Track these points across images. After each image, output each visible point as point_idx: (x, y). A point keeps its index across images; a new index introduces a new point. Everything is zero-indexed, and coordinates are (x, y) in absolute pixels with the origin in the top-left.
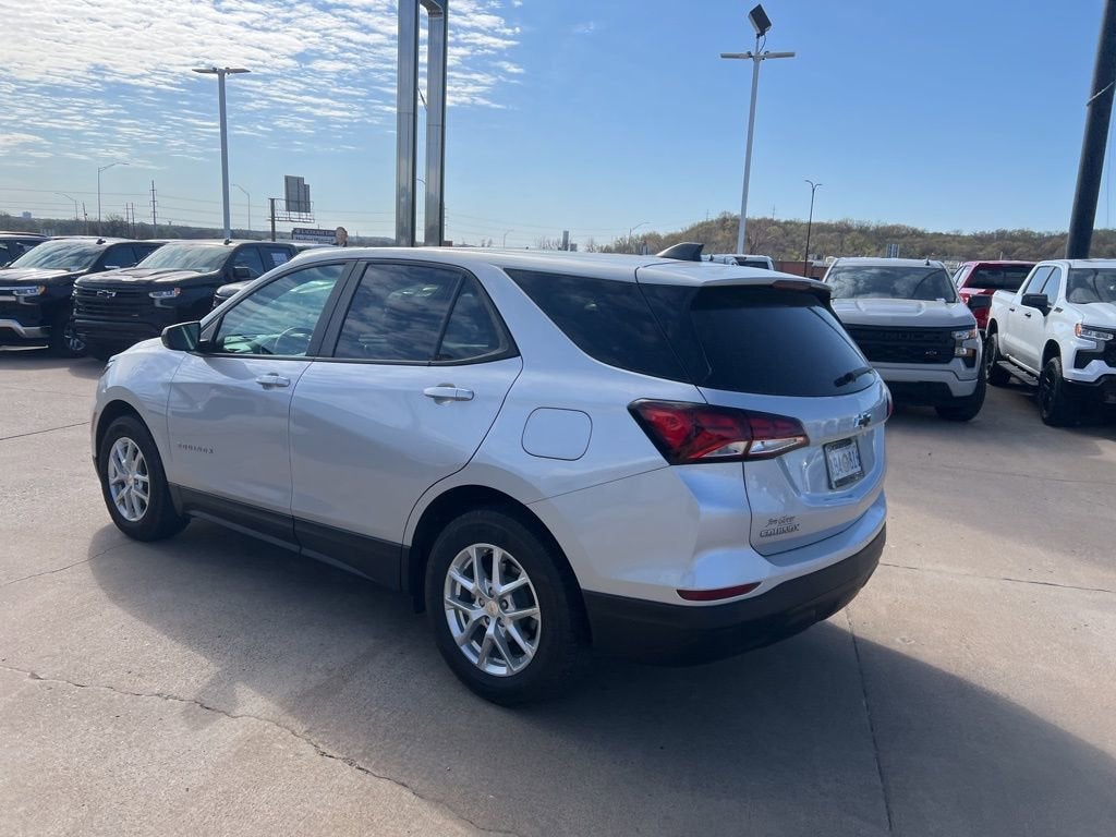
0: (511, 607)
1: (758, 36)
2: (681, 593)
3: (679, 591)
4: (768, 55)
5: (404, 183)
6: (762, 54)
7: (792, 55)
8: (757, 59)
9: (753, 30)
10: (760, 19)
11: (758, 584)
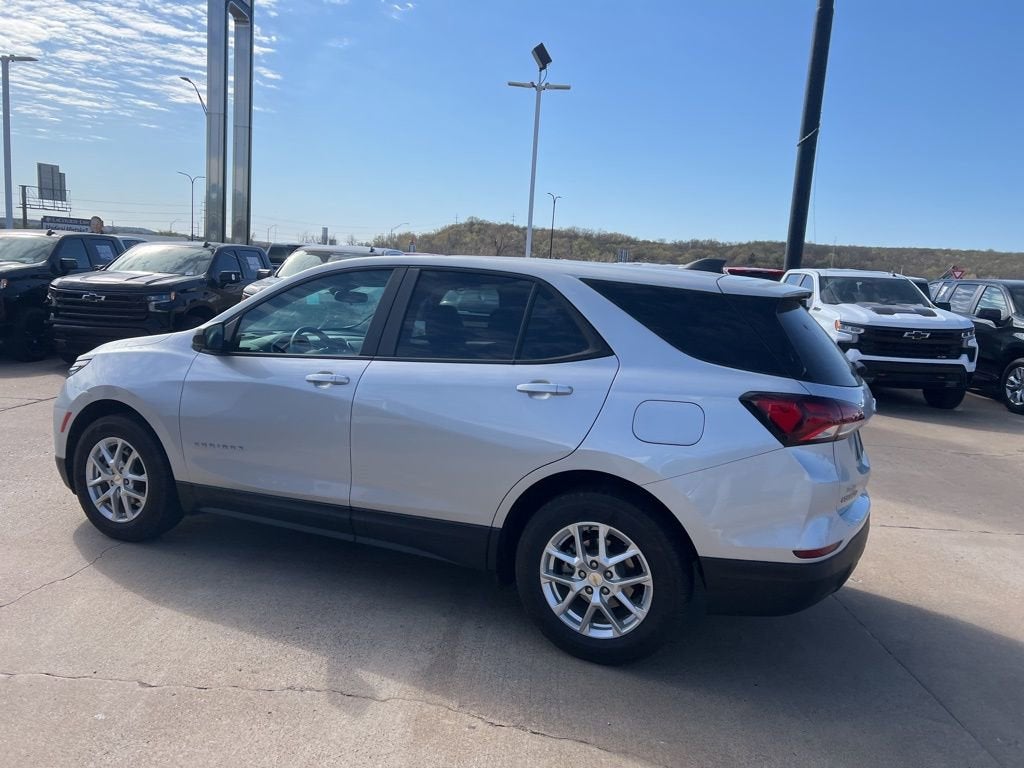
0: (616, 577)
1: (541, 69)
2: (796, 553)
3: (794, 552)
4: (548, 86)
5: (214, 181)
6: (543, 85)
7: (568, 88)
8: (539, 89)
9: (535, 65)
10: (542, 56)
11: (841, 542)
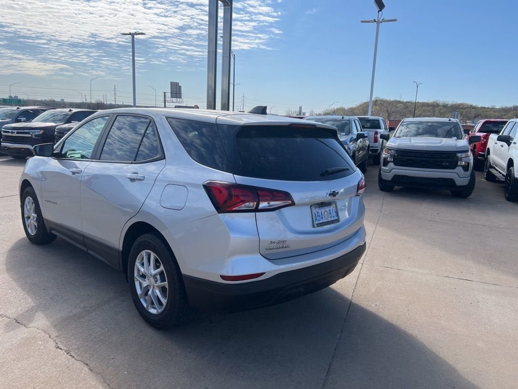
0: (159, 281)
1: (379, 11)
2: (222, 276)
3: (221, 276)
4: (384, 21)
5: (210, 84)
6: (381, 20)
7: (395, 20)
8: (378, 22)
10: (380, 4)
11: (265, 273)
